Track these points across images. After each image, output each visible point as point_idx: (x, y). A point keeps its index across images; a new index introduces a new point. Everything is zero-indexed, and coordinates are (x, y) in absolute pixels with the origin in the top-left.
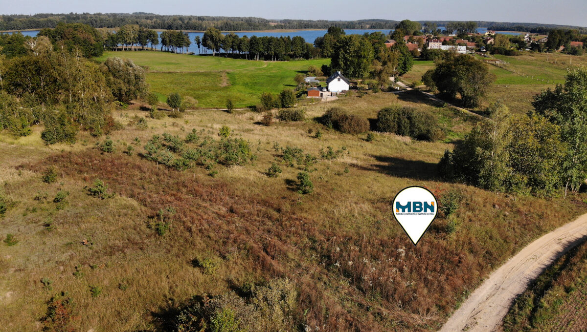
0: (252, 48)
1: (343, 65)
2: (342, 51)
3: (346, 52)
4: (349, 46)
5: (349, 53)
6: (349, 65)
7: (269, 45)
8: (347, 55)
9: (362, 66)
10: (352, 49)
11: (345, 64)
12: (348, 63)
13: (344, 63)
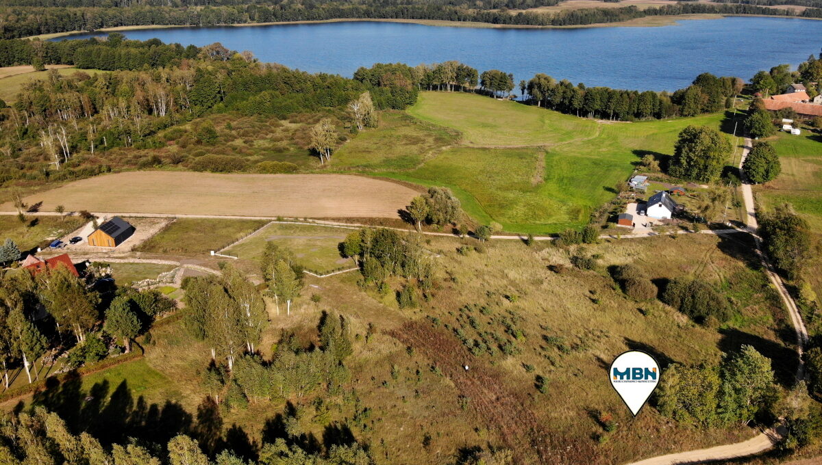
0: (587, 104)
1: (685, 163)
2: (687, 148)
3: (691, 150)
4: (695, 143)
5: (694, 153)
6: (692, 166)
7: (609, 101)
8: (691, 155)
9: (710, 168)
10: (699, 148)
11: (689, 163)
12: (692, 163)
13: (687, 161)
